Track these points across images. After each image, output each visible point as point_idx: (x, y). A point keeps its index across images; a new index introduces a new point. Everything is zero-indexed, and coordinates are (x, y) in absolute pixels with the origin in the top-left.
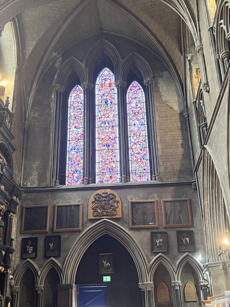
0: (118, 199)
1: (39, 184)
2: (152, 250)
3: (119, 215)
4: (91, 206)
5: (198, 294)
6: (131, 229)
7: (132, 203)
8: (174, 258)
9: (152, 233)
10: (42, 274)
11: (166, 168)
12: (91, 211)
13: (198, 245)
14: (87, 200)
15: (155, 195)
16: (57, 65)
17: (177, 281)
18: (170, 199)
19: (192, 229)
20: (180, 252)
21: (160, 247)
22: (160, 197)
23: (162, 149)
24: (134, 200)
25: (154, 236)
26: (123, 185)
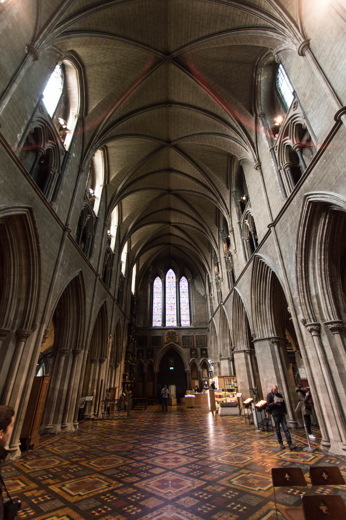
0: (177, 334)
2: (191, 356)
3: (178, 341)
4: (166, 337)
5: (208, 375)
6: (183, 347)
7: (183, 336)
8: (199, 360)
9: (191, 349)
10: (146, 365)
11: (197, 321)
12: (166, 339)
13: (209, 354)
14: (164, 334)
15: (192, 333)
16: (151, 270)
17: (200, 369)
18: (198, 335)
19: (207, 348)
20: (202, 357)
21: (194, 355)
22: (194, 334)
23: (196, 312)
24: (184, 335)
26: (180, 328)
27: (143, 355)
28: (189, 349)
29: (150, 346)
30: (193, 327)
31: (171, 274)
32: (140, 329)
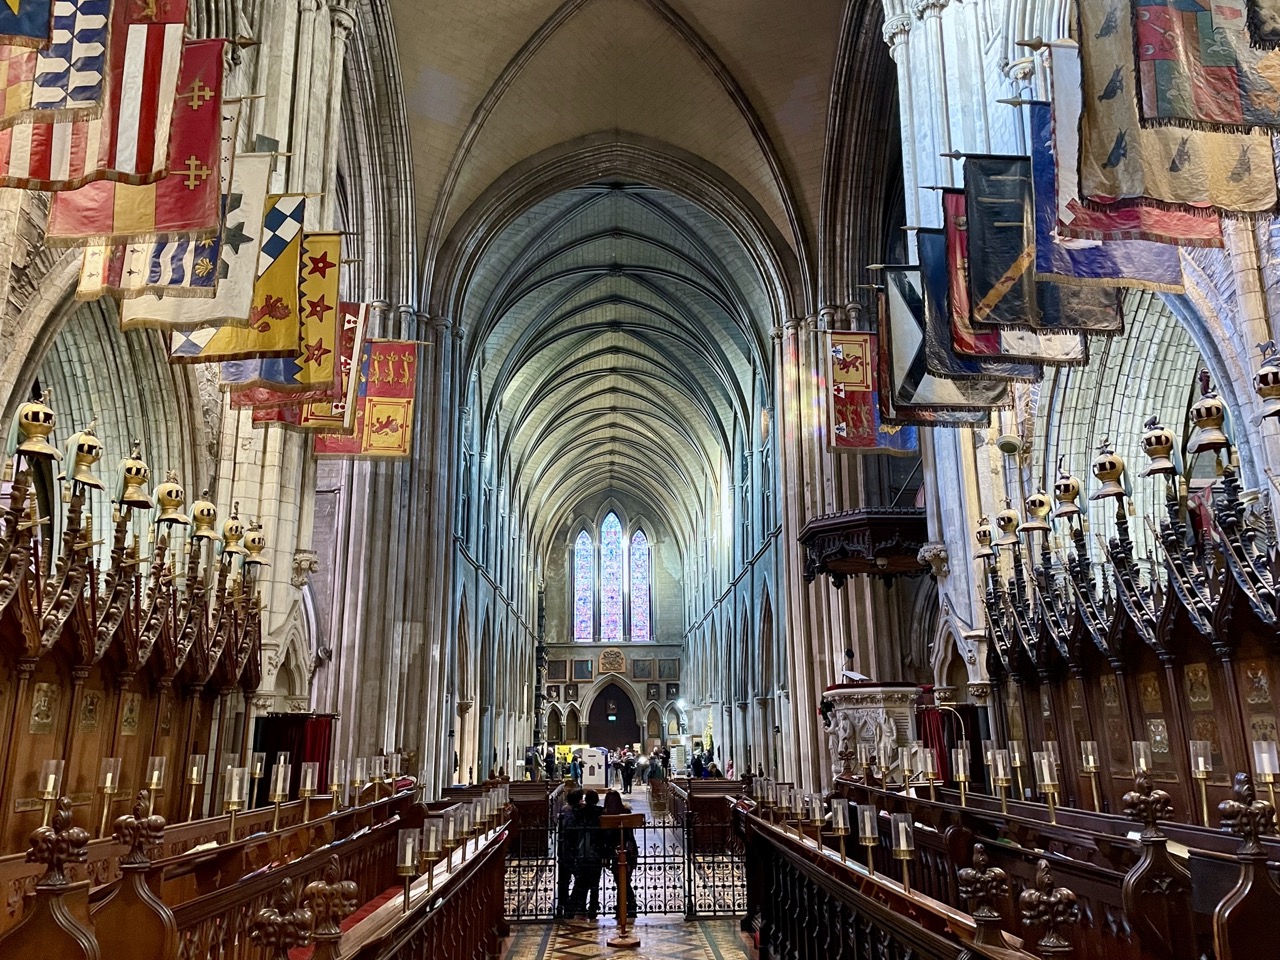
0: (622, 656)
1: (558, 640)
2: (647, 697)
3: (623, 670)
4: (600, 661)
6: (633, 681)
7: (635, 662)
8: (665, 703)
10: (564, 713)
11: (662, 632)
12: (601, 666)
13: (681, 694)
14: (597, 656)
15: (652, 654)
17: (665, 720)
18: (663, 658)
19: (678, 682)
20: (668, 699)
21: (653, 695)
22: (656, 656)
23: (660, 613)
24: (636, 658)
25: (649, 686)
26: (627, 645)
27: (558, 695)
28: (645, 685)
29: (571, 679)
30: (653, 643)
31: (612, 525)
32: (551, 646)
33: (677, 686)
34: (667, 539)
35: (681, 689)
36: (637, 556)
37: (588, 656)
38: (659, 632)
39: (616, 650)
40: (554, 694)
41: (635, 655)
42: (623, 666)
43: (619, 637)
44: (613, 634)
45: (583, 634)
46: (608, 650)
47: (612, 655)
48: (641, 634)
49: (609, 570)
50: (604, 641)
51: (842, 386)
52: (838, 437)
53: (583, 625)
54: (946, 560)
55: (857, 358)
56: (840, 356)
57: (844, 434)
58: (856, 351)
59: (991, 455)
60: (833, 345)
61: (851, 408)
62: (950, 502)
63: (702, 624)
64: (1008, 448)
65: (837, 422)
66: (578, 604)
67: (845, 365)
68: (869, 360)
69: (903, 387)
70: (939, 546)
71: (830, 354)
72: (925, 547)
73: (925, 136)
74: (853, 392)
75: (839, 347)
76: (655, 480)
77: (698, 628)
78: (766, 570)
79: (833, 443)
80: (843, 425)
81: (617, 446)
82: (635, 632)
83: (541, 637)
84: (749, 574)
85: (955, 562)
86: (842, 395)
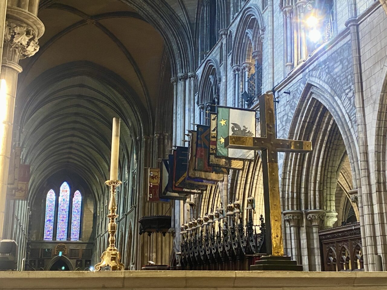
1: (36, 240)
3: (66, 254)
4: (56, 249)
13: (92, 264)
14: (54, 247)
15: (80, 246)
18: (85, 248)
19: (91, 259)
20: (86, 267)
21: (79, 265)
24: (72, 248)
25: (77, 261)
26: (68, 242)
27: (35, 264)
28: (76, 260)
29: (41, 257)
30: (80, 241)
31: (65, 187)
32: (33, 242)
33: (90, 261)
34: (90, 195)
35: (92, 262)
36: (76, 202)
37: (50, 247)
38: (83, 237)
39: (63, 244)
40: (33, 264)
41: (72, 247)
42: (66, 252)
43: (64, 238)
44: (62, 236)
45: (48, 236)
46: (59, 244)
47: (61, 246)
48: (75, 237)
49: (62, 208)
50: (58, 240)
51: (152, 184)
52: (150, 198)
53: (48, 233)
54: (175, 233)
55: (156, 176)
56: (152, 175)
57: (151, 197)
58: (156, 174)
59: (187, 206)
60: (150, 172)
61: (153, 190)
62: (177, 218)
63: (104, 235)
64: (191, 205)
65: (150, 194)
66: (47, 223)
67: (152, 178)
68: (159, 177)
69: (164, 191)
70: (173, 229)
71: (149, 174)
72: (170, 229)
73: (179, 114)
74: (154, 185)
75: (152, 173)
76: (87, 171)
77: (102, 236)
78: (131, 218)
79: (148, 200)
80: (151, 195)
81: (71, 156)
82: (72, 237)
83: (29, 238)
84: (125, 218)
85: (177, 234)
86: (152, 186)
